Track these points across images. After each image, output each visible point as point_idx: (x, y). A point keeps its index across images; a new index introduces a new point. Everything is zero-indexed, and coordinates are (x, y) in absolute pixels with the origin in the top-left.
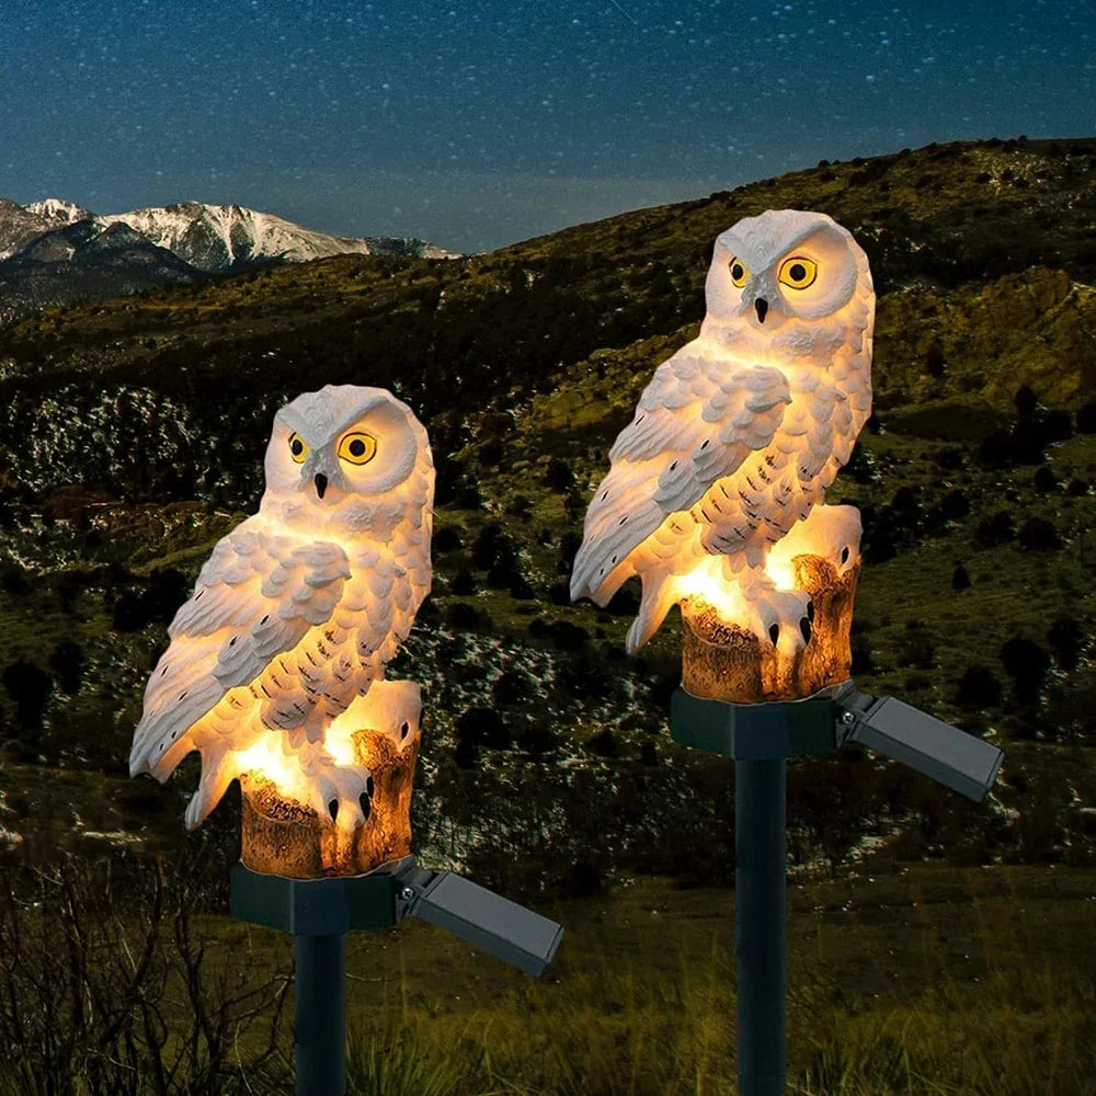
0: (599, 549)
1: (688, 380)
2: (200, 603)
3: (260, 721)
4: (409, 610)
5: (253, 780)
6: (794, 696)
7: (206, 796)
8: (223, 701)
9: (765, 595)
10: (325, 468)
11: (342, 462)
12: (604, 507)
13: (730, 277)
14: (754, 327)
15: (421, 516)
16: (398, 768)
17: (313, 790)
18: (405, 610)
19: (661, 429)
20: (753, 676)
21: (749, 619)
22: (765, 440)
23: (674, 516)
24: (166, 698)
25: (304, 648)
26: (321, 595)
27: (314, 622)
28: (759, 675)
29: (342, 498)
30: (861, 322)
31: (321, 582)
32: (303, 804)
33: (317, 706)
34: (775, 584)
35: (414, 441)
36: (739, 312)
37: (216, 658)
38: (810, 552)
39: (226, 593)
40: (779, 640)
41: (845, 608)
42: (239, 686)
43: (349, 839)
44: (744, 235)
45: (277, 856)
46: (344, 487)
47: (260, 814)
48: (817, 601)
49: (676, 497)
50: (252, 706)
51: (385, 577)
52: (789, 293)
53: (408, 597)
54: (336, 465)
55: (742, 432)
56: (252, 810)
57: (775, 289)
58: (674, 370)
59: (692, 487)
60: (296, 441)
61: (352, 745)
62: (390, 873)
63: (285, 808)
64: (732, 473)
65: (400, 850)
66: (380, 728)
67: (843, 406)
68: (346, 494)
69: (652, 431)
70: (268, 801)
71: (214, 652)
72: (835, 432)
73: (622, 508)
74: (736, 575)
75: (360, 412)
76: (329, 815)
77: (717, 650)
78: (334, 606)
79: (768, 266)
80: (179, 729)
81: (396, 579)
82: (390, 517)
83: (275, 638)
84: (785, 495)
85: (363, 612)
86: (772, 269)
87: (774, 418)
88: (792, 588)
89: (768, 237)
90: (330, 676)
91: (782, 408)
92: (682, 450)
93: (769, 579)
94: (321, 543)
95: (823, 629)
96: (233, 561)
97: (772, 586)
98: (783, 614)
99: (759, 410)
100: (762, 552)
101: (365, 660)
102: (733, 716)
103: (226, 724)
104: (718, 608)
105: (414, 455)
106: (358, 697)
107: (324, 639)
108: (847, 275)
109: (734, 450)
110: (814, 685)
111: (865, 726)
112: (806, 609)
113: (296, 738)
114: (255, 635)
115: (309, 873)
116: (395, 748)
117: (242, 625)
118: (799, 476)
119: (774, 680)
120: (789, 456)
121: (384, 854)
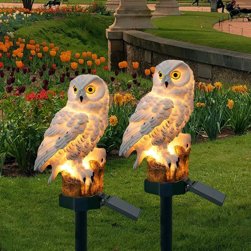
0: (126, 144)
1: (148, 102)
2: (51, 129)
3: (66, 158)
4: (103, 130)
5: (64, 173)
6: (175, 181)
7: (53, 177)
8: (57, 153)
9: (167, 156)
10: (82, 95)
11: (87, 93)
12: (127, 134)
13: (159, 76)
14: (165, 89)
15: (106, 107)
16: (100, 170)
17: (79, 175)
18: (102, 130)
19: (141, 114)
20: (164, 176)
21: (164, 162)
22: (167, 117)
23: (145, 136)
24: (43, 152)
25: (77, 140)
26: (81, 126)
27: (80, 133)
28: (166, 176)
29: (86, 102)
30: (191, 87)
31: (81, 123)
32: (77, 178)
33: (80, 154)
34: (170, 153)
35: (105, 88)
36: (161, 85)
37: (55, 142)
38: (179, 145)
39: (58, 126)
40: (171, 167)
41: (187, 159)
42: (61, 149)
43: (88, 187)
44: (162, 66)
45: (70, 191)
46: (87, 100)
47: (66, 181)
48: (180, 157)
49: (145, 131)
50: (64, 154)
51: (97, 122)
52: (173, 80)
53: (103, 127)
54: (85, 94)
55: (161, 115)
56: (64, 180)
57: (170, 79)
58: (144, 99)
59: (149, 129)
60: (75, 88)
61: (89, 164)
62: (98, 196)
63: (72, 179)
64: (159, 125)
65: (101, 190)
66: (96, 160)
67: (187, 108)
68: (88, 101)
69: (139, 115)
70: (68, 178)
71: (55, 141)
72: (185, 115)
73: (132, 134)
74: (160, 151)
75: (91, 81)
76: (83, 181)
77: (155, 169)
78: (85, 129)
79: (168, 73)
80: (46, 160)
81: (100, 122)
82: (98, 107)
83: (70, 137)
84: (172, 131)
85: (92, 131)
86: (169, 74)
87: (170, 111)
88: (174, 154)
89: (168, 66)
90: (84, 147)
91: (172, 109)
92: (147, 119)
93: (168, 151)
94: (81, 113)
95: (182, 164)
96: (59, 118)
97: (169, 153)
98: (172, 160)
99: (166, 109)
100: (167, 145)
101: (92, 143)
102: (159, 186)
103: (58, 159)
104: (156, 159)
105: (105, 92)
106: (91, 152)
107: (82, 137)
108: (188, 76)
109: (160, 119)
110: (180, 178)
111: (193, 188)
112: (178, 159)
113: (75, 162)
114: (65, 136)
115: (78, 196)
116: (100, 164)
117: (62, 134)
118: (176, 126)
119: (170, 177)
120: (173, 121)
121: (97, 191)
